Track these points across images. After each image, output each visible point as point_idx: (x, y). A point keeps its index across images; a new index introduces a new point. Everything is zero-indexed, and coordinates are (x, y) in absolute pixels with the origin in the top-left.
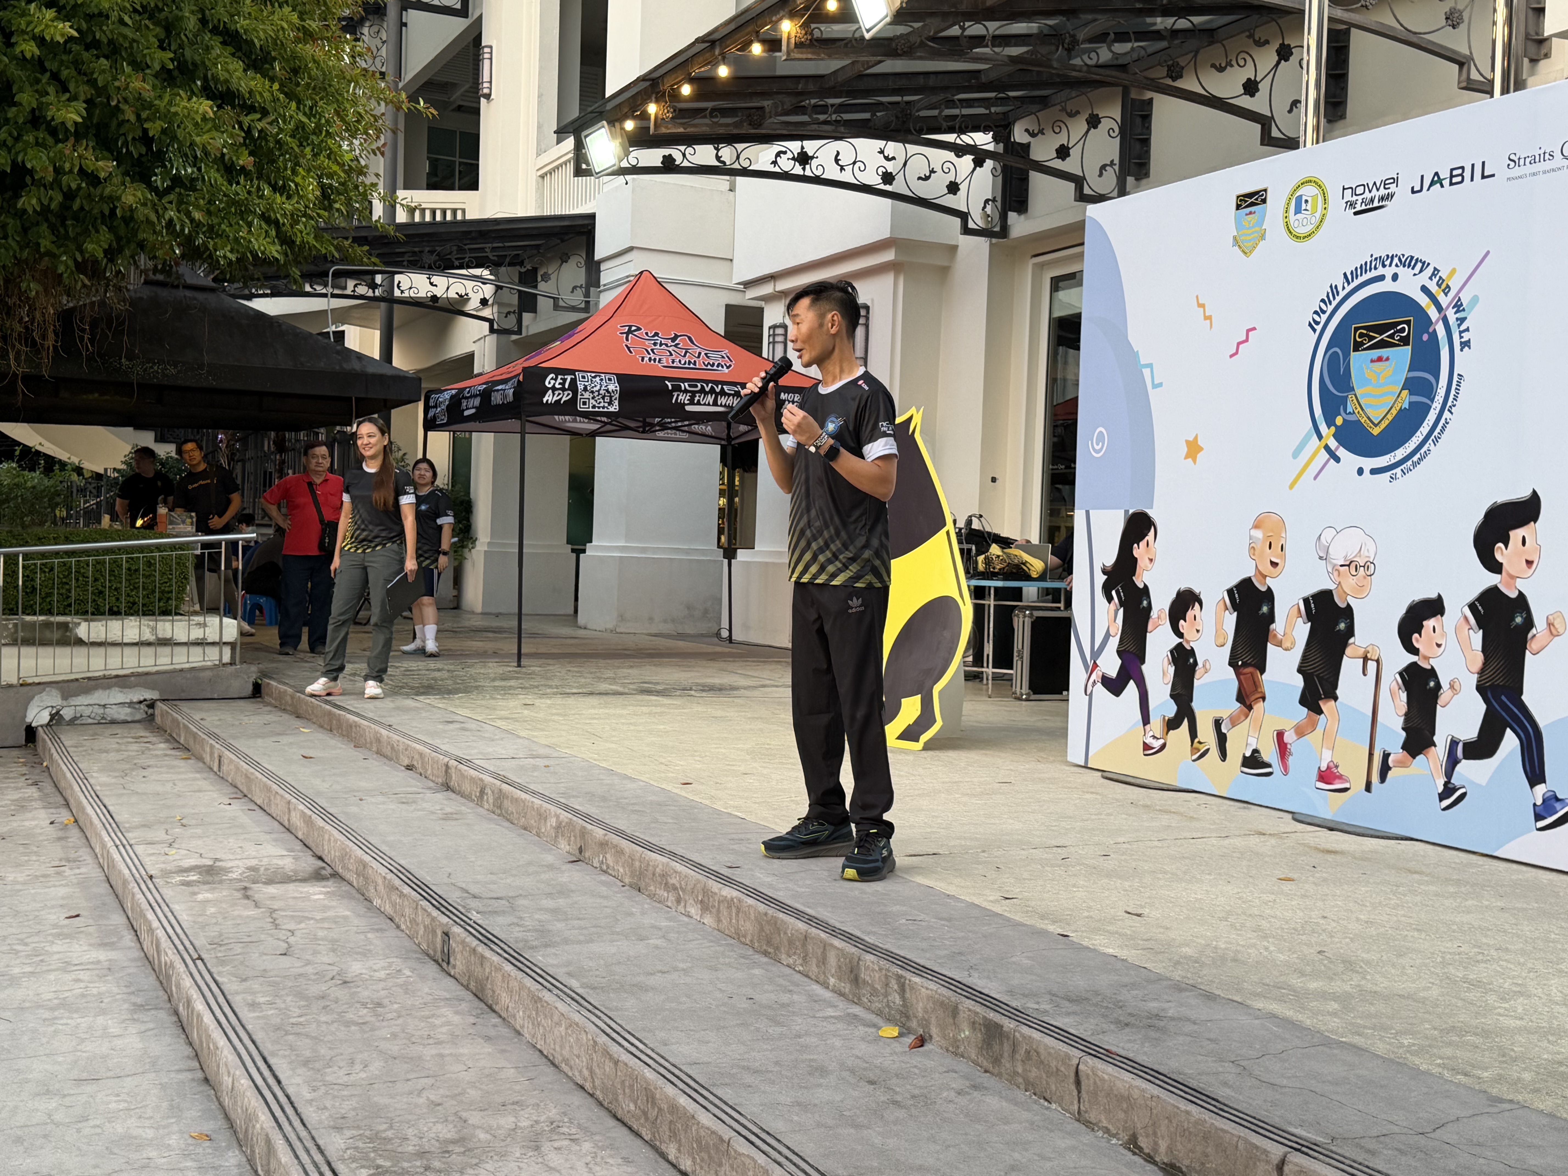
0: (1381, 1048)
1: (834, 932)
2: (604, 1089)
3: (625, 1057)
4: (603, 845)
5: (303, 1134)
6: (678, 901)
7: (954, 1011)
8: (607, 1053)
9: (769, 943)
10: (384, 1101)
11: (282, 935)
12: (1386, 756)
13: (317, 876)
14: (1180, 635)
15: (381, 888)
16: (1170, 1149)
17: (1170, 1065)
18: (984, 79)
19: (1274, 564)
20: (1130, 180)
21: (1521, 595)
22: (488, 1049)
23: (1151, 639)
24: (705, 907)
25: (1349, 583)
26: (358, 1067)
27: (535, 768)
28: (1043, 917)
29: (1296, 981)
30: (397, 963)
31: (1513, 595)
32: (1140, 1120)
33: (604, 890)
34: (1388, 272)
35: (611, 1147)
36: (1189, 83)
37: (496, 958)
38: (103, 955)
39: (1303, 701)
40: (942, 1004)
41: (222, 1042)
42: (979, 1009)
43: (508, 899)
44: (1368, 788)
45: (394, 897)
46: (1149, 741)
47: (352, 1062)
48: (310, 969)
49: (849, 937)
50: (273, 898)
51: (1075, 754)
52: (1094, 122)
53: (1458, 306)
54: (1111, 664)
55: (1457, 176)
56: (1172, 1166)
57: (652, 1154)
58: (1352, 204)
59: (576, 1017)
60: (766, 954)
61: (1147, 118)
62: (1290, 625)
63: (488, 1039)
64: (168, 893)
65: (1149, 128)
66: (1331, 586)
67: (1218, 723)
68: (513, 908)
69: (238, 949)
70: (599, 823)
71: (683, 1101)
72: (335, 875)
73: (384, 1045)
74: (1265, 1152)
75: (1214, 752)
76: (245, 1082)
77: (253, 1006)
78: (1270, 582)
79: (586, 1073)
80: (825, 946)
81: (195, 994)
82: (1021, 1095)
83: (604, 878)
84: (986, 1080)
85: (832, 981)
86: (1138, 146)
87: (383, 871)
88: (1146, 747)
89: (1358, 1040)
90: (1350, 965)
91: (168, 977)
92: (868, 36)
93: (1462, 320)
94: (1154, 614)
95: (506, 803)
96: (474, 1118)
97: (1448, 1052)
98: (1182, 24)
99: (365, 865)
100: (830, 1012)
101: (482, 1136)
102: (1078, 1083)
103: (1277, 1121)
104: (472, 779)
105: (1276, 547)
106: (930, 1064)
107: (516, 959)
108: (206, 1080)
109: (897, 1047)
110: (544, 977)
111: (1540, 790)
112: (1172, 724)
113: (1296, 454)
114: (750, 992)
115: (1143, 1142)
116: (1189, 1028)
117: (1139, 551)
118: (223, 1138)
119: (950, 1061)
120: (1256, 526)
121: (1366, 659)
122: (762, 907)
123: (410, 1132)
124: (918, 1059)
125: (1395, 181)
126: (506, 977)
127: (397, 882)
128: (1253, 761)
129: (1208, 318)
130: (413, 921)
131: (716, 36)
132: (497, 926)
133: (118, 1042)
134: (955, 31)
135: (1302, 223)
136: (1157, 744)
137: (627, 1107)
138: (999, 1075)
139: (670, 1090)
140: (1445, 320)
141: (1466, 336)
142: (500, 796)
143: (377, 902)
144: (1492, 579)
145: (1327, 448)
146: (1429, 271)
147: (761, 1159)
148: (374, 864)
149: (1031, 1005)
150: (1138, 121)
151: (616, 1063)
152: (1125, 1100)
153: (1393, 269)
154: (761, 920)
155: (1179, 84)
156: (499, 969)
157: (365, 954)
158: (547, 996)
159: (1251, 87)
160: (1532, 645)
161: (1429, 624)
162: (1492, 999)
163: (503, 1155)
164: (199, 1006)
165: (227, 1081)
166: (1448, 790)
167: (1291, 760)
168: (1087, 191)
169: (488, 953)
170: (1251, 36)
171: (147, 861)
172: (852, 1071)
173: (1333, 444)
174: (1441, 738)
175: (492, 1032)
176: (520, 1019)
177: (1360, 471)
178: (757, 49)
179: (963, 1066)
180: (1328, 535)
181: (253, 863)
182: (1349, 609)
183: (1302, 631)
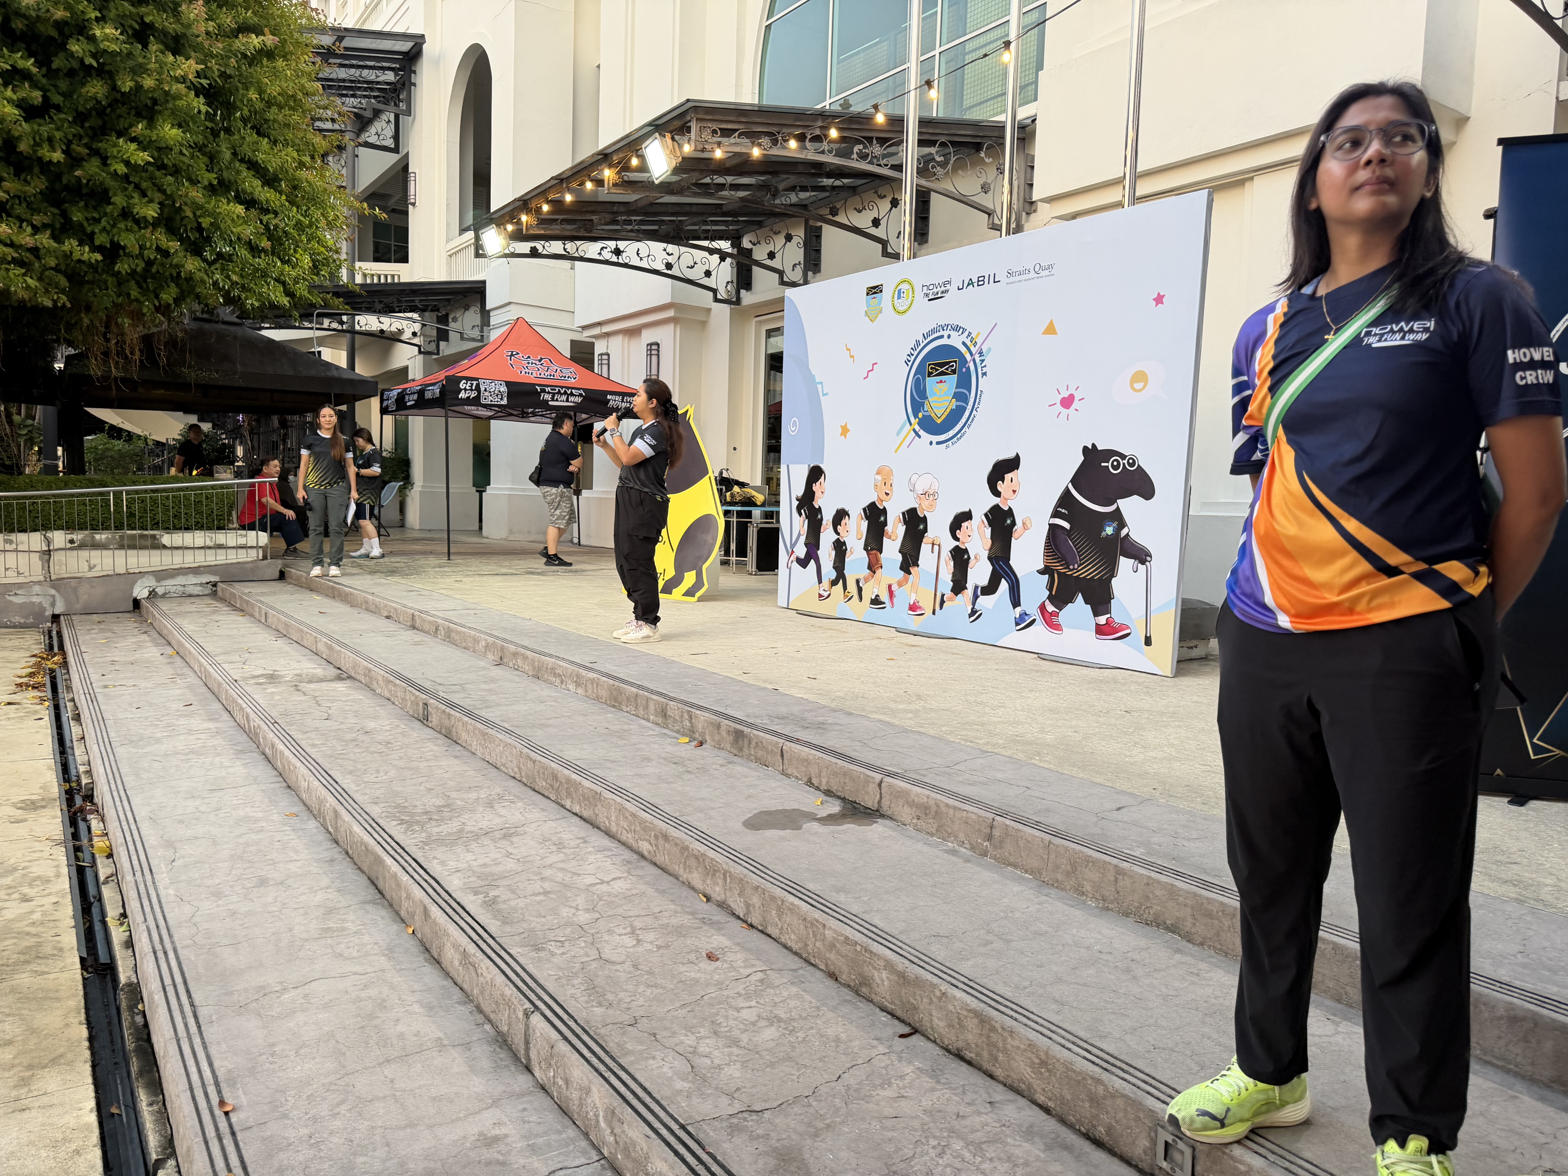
0: (932, 732)
1: (652, 692)
2: (527, 777)
3: (539, 758)
4: (515, 654)
5: (356, 806)
6: (562, 682)
7: (718, 726)
8: (529, 757)
9: (616, 701)
10: (400, 789)
11: (323, 709)
12: (943, 595)
13: (339, 678)
14: (838, 534)
15: (381, 682)
16: (827, 782)
17: (828, 744)
18: (725, 209)
19: (887, 494)
20: (810, 273)
21: (1010, 508)
22: (457, 762)
23: (823, 536)
24: (578, 684)
25: (925, 503)
26: (382, 774)
27: (468, 615)
28: (764, 681)
29: (892, 705)
30: (396, 722)
31: (1006, 508)
32: (813, 771)
33: (517, 679)
34: (946, 333)
35: (534, 804)
36: (841, 218)
37: (458, 715)
38: (211, 725)
39: (902, 568)
40: (712, 723)
41: (299, 764)
42: (731, 724)
43: (460, 685)
44: (934, 613)
45: (390, 686)
46: (822, 592)
47: (378, 771)
48: (343, 726)
49: (661, 694)
50: (314, 690)
51: (782, 601)
52: (789, 238)
53: (981, 353)
54: (801, 551)
55: (981, 281)
56: (829, 791)
57: (557, 806)
58: (927, 295)
59: (509, 741)
60: (614, 706)
61: (819, 237)
62: (895, 527)
63: (456, 757)
64: (249, 689)
65: (820, 243)
66: (916, 506)
67: (858, 582)
68: (464, 690)
69: (298, 717)
70: (512, 642)
71: (574, 776)
72: (350, 677)
73: (394, 762)
74: (873, 778)
75: (856, 597)
76: (316, 783)
77: (313, 746)
78: (885, 504)
79: (516, 770)
80: (648, 699)
81: (277, 741)
82: (753, 765)
83: (516, 673)
84: (735, 759)
85: (652, 717)
86: (814, 253)
87: (382, 673)
88: (820, 596)
89: (920, 730)
90: (919, 697)
91: (257, 735)
92: (657, 182)
93: (983, 361)
94: (824, 522)
95: (453, 635)
96: (454, 795)
97: (964, 733)
98: (838, 183)
99: (370, 670)
100: (652, 733)
101: (459, 803)
102: (782, 755)
103: (879, 765)
104: (430, 622)
105: (888, 484)
106: (705, 754)
107: (470, 714)
108: (289, 787)
109: (688, 747)
110: (487, 722)
111: (1018, 610)
112: (834, 583)
113: (898, 434)
114: (607, 725)
115: (814, 781)
116: (838, 728)
117: (816, 487)
118: (305, 814)
119: (716, 751)
120: (878, 473)
121: (933, 544)
122: (611, 682)
123: (418, 803)
124: (699, 751)
125: (949, 282)
126: (465, 724)
127: (392, 678)
128: (876, 601)
129: (852, 357)
130: (404, 699)
131: (564, 176)
132: (456, 698)
133: (231, 770)
134: (707, 180)
135: (901, 305)
136: (826, 594)
137: (541, 784)
138: (742, 757)
139: (566, 772)
140: (974, 360)
141: (985, 370)
142: (449, 631)
143: (379, 691)
144: (996, 501)
145: (914, 430)
146: (966, 333)
147: (618, 800)
148: (376, 669)
149: (758, 721)
150: (814, 239)
151: (534, 762)
152: (806, 761)
153: (948, 332)
154: (611, 688)
155: (836, 219)
156: (460, 720)
157: (376, 718)
158: (490, 731)
159: (876, 223)
160: (1015, 535)
161: (964, 525)
162: (987, 709)
163: (472, 811)
164: (281, 747)
165: (304, 785)
166: (973, 612)
167: (895, 600)
168: (785, 279)
169: (453, 712)
170: (876, 192)
171: (231, 672)
172: (665, 759)
173: (917, 428)
174: (970, 585)
175: (458, 754)
176: (475, 746)
177: (931, 443)
178: (589, 185)
179: (723, 753)
180: (915, 477)
181: (298, 672)
182: (925, 517)
183: (901, 529)
